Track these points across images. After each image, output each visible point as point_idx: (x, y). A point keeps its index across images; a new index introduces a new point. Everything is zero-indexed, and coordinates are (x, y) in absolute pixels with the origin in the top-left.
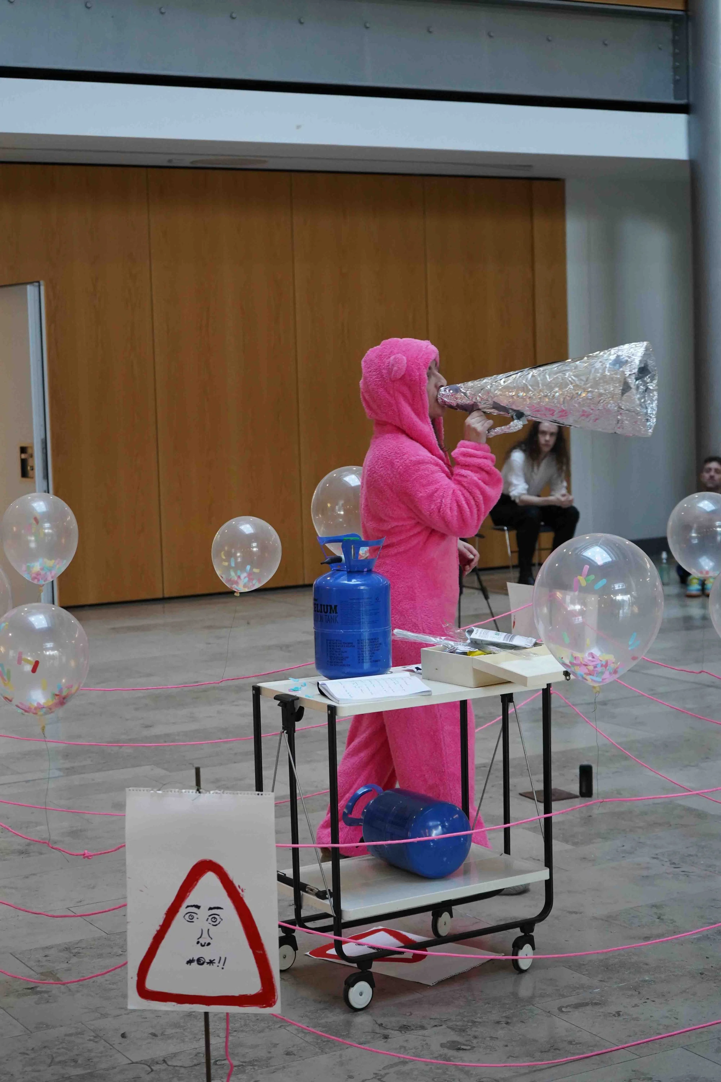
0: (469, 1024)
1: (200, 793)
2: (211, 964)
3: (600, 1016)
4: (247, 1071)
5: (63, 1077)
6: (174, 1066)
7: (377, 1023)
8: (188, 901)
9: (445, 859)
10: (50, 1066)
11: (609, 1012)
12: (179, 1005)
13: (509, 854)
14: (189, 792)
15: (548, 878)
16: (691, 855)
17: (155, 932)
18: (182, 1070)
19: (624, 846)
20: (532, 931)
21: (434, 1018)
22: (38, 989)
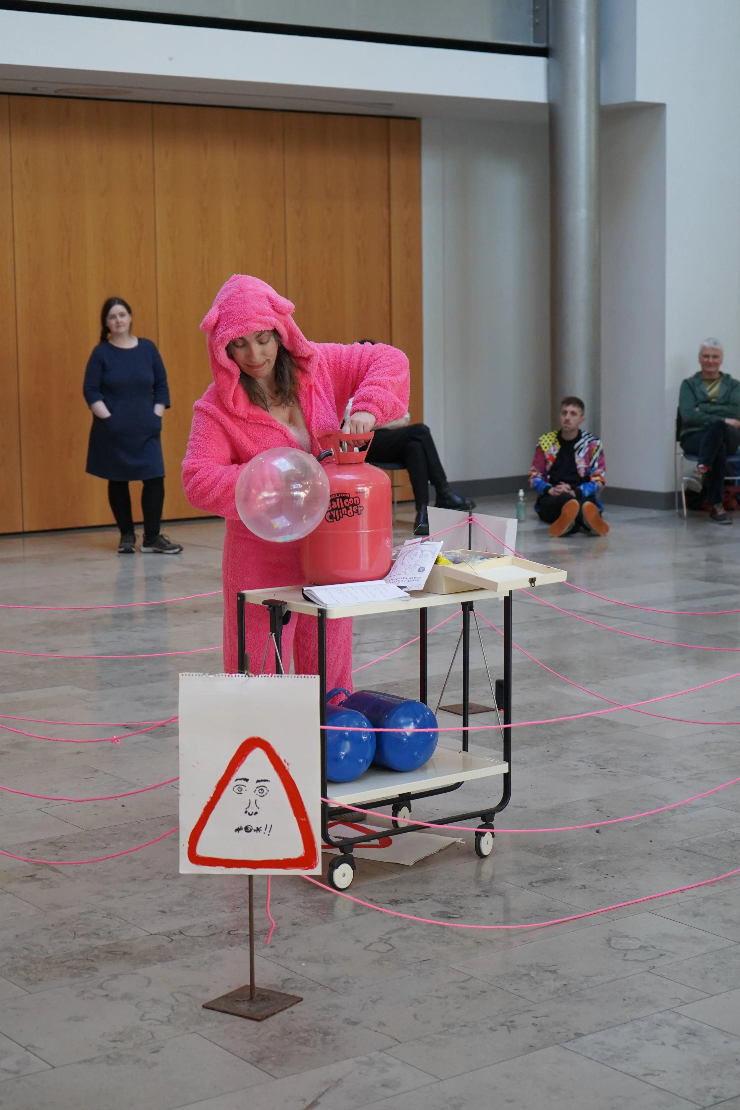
0: (452, 898)
1: (249, 676)
2: (258, 831)
3: (568, 889)
4: (261, 939)
5: (91, 947)
6: (192, 936)
7: (367, 899)
8: (237, 775)
9: (416, 753)
10: (74, 939)
11: (575, 885)
12: (227, 869)
13: (467, 751)
15: (507, 771)
16: (614, 758)
17: (206, 804)
18: (200, 939)
19: (549, 751)
20: (492, 820)
21: (418, 893)
22: (37, 877)
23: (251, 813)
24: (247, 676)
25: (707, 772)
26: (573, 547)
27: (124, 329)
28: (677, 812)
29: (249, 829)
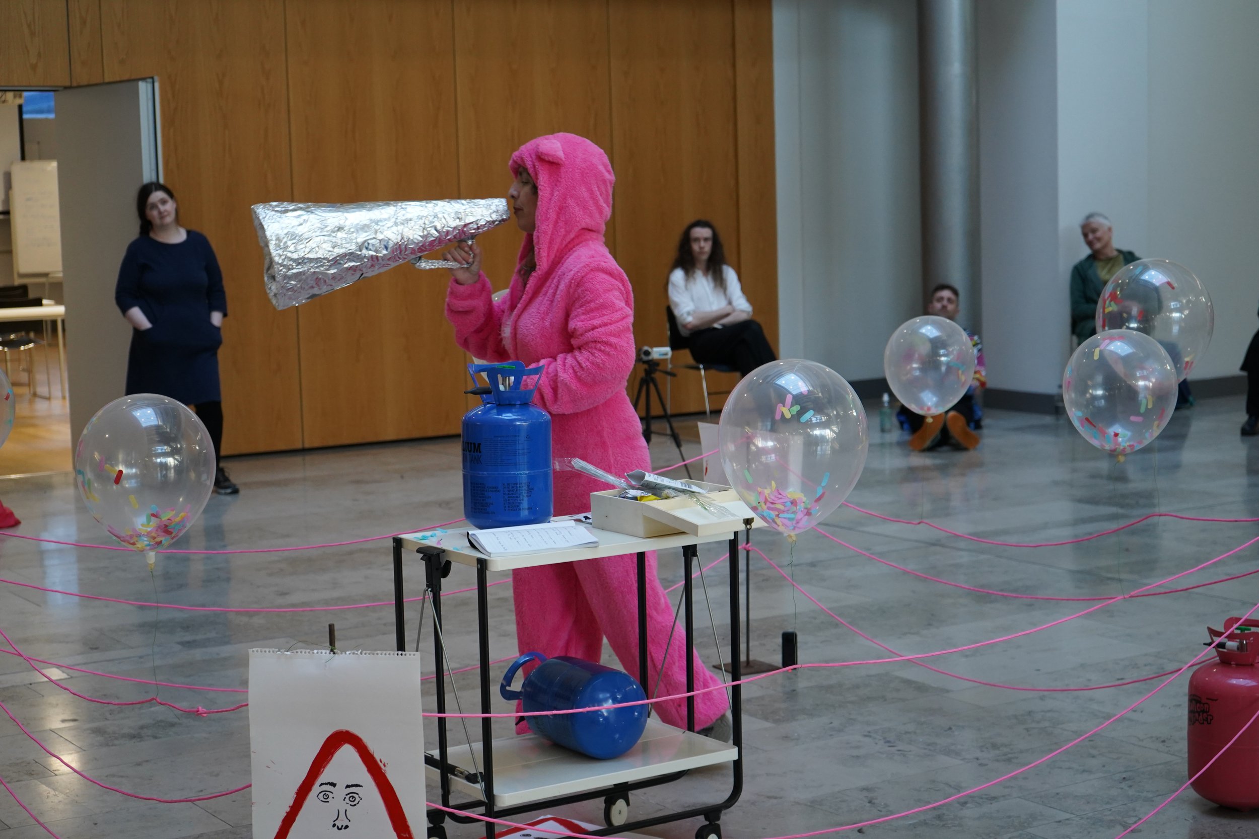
1: (334, 653)
8: (322, 779)
9: (616, 737)
14: (322, 653)
15: (736, 757)
16: (909, 733)
17: (285, 815)
19: (831, 723)
20: (718, 819)
23: (340, 827)
24: (332, 653)
25: (1021, 752)
26: (938, 461)
27: (169, 219)
28: (968, 805)
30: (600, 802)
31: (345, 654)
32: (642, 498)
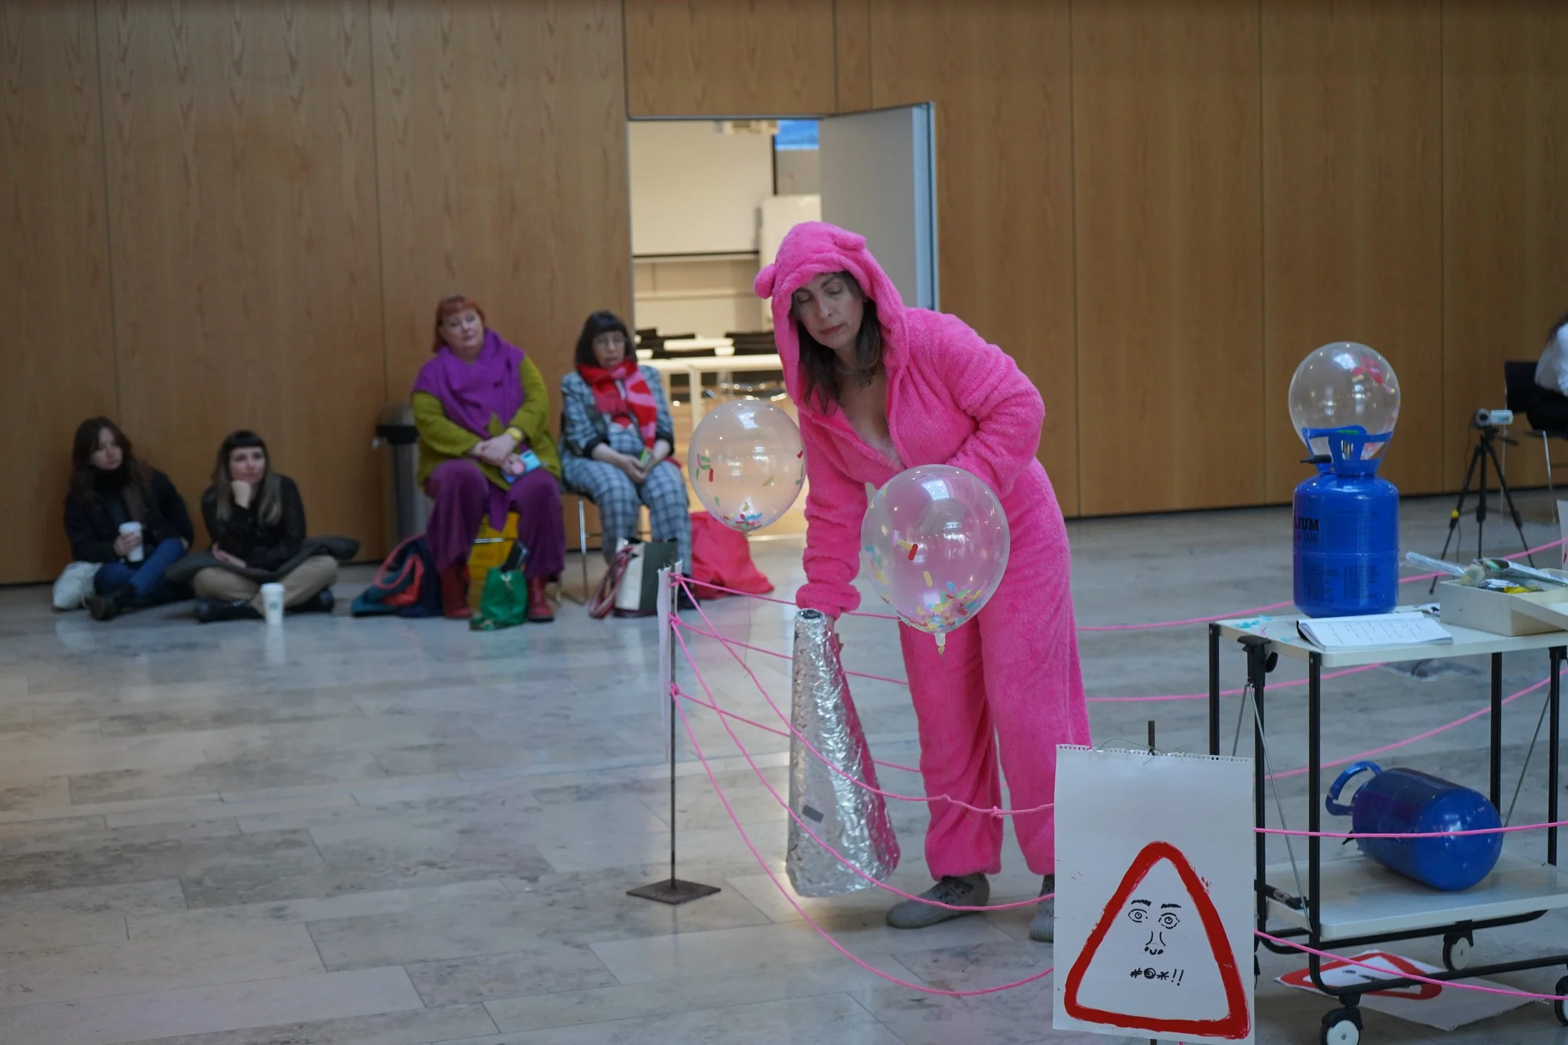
1: (1153, 754)
2: (1164, 978)
8: (1134, 896)
12: (1119, 1028)
13: (1555, 864)
14: (1139, 753)
17: (1091, 933)
23: (1153, 951)
24: (1151, 753)
29: (1151, 974)
30: (1439, 940)
31: (1167, 756)
32: (1509, 589)
